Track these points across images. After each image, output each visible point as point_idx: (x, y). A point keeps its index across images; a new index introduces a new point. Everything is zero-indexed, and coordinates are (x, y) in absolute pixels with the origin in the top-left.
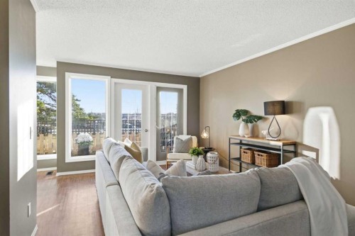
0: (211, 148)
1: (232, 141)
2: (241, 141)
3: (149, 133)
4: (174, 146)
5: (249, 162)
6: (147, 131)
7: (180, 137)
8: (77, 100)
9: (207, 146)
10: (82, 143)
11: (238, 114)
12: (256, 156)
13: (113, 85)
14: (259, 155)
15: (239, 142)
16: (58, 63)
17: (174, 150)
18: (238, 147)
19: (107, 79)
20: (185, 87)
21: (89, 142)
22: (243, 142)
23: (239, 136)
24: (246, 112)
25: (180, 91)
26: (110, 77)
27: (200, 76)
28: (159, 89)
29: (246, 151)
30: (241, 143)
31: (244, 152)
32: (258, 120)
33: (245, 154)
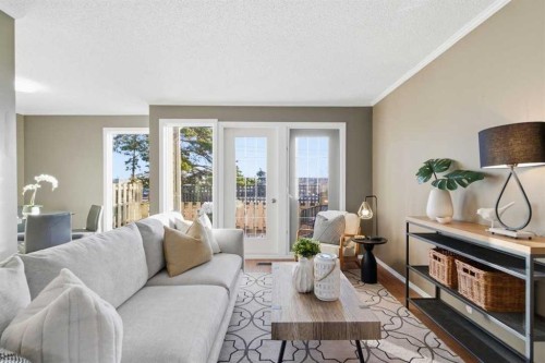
5: (446, 282)
6: (274, 201)
11: (429, 170)
12: (460, 271)
13: (221, 130)
14: (465, 270)
16: (152, 107)
20: (342, 127)
23: (426, 218)
24: (446, 164)
25: (334, 133)
26: (216, 120)
27: (372, 104)
28: (293, 132)
29: (438, 254)
31: (435, 257)
32: (470, 181)
33: (437, 262)
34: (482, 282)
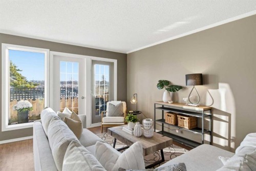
0: (138, 112)
1: (157, 106)
2: (163, 106)
3: (85, 100)
4: (107, 110)
5: (173, 123)
6: (83, 98)
7: (112, 102)
8: (18, 70)
9: (135, 110)
10: (21, 110)
11: (162, 84)
12: (179, 119)
13: (52, 57)
14: (181, 118)
15: (161, 106)
17: (107, 114)
18: (161, 111)
19: (46, 52)
20: (115, 62)
21: (28, 109)
22: (165, 106)
23: (162, 102)
24: (167, 83)
25: (111, 64)
26: (49, 50)
27: (127, 53)
28: (93, 62)
29: (169, 114)
30: (163, 108)
31: (168, 116)
32: (179, 89)
33: (169, 117)
34: (187, 121)
